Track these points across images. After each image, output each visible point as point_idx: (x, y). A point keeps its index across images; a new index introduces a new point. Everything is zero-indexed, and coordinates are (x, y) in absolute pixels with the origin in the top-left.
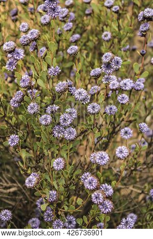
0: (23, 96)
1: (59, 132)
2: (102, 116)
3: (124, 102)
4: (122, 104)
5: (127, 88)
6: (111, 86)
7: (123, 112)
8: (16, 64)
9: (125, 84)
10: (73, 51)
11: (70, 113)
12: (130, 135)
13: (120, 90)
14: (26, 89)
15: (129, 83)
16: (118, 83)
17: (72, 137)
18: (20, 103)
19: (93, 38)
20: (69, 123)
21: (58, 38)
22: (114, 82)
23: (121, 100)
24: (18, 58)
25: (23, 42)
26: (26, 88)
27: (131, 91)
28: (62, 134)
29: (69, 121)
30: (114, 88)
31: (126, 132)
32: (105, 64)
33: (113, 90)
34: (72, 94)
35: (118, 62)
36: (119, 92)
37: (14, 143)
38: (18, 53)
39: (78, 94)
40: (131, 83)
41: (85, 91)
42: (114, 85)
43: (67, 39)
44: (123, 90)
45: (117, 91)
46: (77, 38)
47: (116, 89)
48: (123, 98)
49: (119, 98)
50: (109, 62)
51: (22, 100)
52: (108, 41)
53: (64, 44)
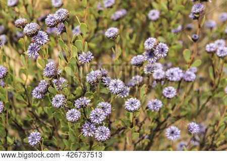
0: (48, 86)
1: (89, 131)
2: (144, 111)
3: (171, 96)
4: (168, 98)
5: (174, 79)
6: (155, 76)
7: (170, 106)
8: (39, 49)
9: (172, 74)
10: (112, 34)
11: (103, 108)
12: (177, 136)
13: (166, 81)
14: (50, 79)
15: (176, 73)
16: (163, 73)
17: (104, 138)
18: (44, 94)
19: (140, 15)
20: (100, 120)
21: (97, 15)
22: (159, 72)
23: (167, 94)
24: (41, 42)
25: (49, 23)
26: (50, 77)
27: (180, 82)
28: (93, 133)
29: (101, 117)
30: (159, 78)
31: (172, 133)
32: (147, 51)
33: (157, 80)
34: (105, 86)
35: (162, 50)
36: (165, 83)
37: (35, 141)
38: (41, 37)
39: (112, 85)
40: (179, 73)
41: (121, 82)
42: (158, 74)
43: (108, 16)
44: (169, 80)
45: (163, 82)
46: (120, 16)
47: (161, 80)
48: (170, 91)
49: (165, 91)
50: (152, 49)
51: (46, 91)
52: (155, 21)
53: (105, 22)
